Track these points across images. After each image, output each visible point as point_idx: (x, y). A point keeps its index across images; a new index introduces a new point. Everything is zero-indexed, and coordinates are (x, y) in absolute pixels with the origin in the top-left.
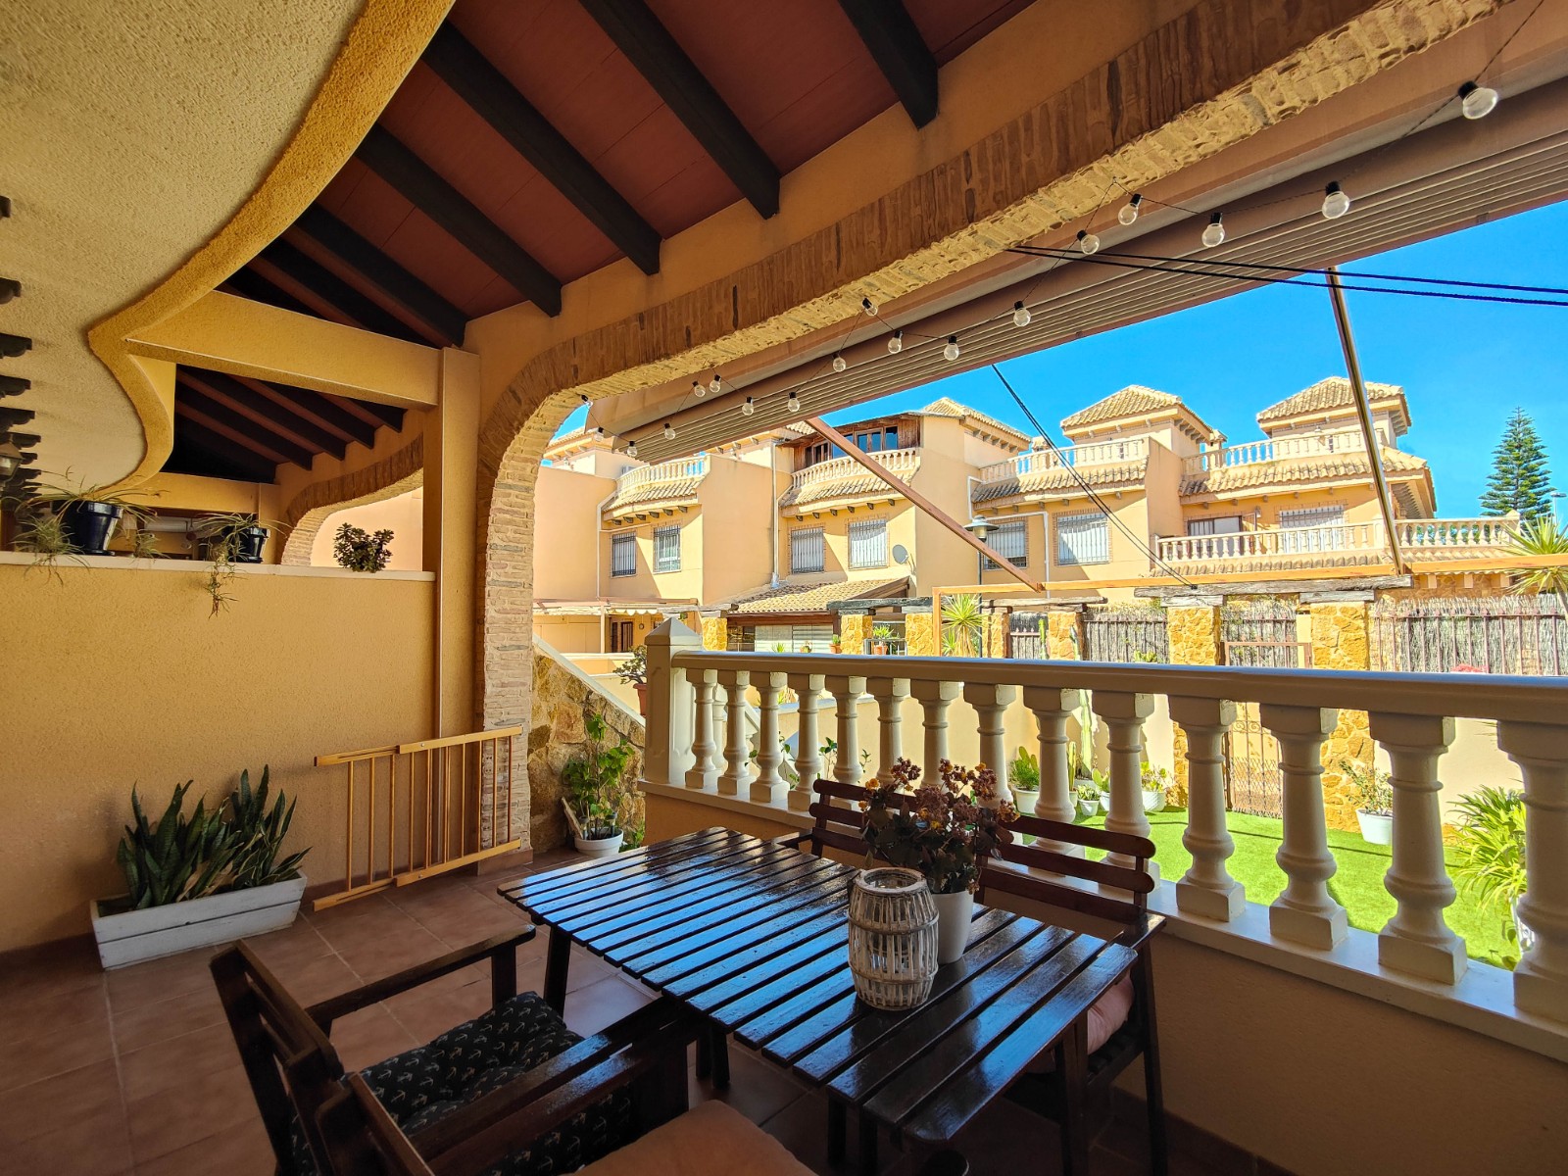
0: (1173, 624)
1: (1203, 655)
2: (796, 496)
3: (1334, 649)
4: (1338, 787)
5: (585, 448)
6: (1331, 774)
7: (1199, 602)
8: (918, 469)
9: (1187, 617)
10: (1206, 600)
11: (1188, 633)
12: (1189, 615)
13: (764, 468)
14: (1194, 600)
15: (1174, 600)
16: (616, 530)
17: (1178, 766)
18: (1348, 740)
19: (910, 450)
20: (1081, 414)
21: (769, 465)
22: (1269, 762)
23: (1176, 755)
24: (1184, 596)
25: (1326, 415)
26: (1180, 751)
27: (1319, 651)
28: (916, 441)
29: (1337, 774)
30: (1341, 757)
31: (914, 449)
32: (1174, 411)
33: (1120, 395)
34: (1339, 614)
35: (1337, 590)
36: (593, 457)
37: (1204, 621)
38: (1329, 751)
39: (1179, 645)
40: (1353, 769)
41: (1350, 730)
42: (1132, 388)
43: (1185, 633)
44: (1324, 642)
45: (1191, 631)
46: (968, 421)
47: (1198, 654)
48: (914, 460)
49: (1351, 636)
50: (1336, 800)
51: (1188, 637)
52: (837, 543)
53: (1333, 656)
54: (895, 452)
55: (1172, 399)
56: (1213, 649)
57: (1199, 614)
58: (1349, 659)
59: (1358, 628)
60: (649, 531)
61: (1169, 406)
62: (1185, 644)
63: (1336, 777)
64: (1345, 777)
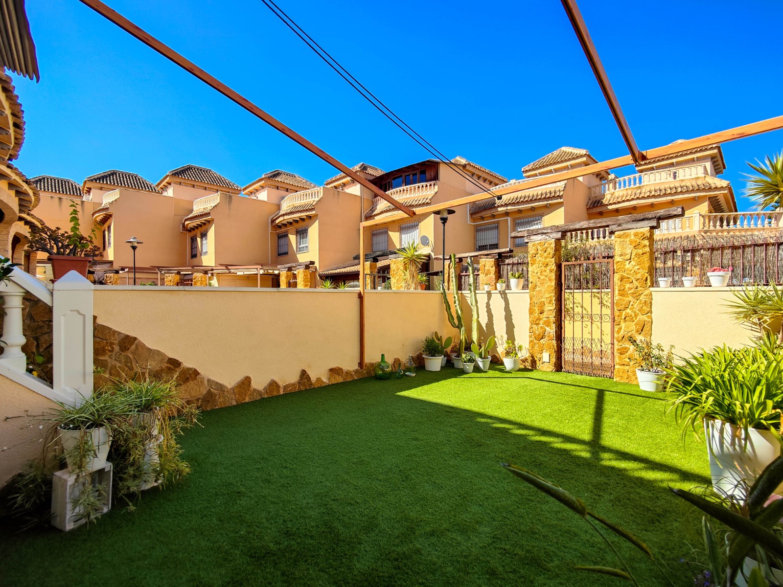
0: (531, 253)
1: (548, 271)
2: (373, 211)
3: (628, 262)
4: (627, 354)
5: (262, 187)
6: (623, 346)
7: (547, 237)
8: (436, 193)
9: (539, 247)
10: (551, 236)
11: (540, 258)
12: (540, 246)
13: (356, 196)
14: (544, 236)
15: (533, 237)
16: (279, 231)
17: (531, 343)
18: (635, 322)
19: (432, 183)
20: (534, 164)
21: (359, 194)
22: (586, 340)
23: (530, 337)
24: (539, 234)
25: (674, 160)
26: (532, 334)
27: (619, 264)
28: (436, 178)
29: (627, 346)
30: (630, 334)
31: (434, 182)
32: (584, 159)
33: (556, 153)
34: (632, 237)
35: (633, 221)
36: (266, 191)
37: (549, 249)
38: (622, 330)
39: (534, 266)
40: (637, 342)
41: (636, 316)
42: (564, 149)
43: (538, 258)
44: (622, 257)
45: (541, 256)
46: (468, 167)
47: (545, 271)
48: (434, 188)
49: (640, 251)
50: (625, 363)
51: (540, 261)
52: (394, 236)
53: (627, 266)
54: (424, 184)
55: (583, 152)
56: (554, 267)
57: (546, 245)
58: (638, 267)
59: (645, 246)
60: (294, 231)
61: (582, 156)
62: (537, 265)
63: (626, 348)
64: (632, 347)
